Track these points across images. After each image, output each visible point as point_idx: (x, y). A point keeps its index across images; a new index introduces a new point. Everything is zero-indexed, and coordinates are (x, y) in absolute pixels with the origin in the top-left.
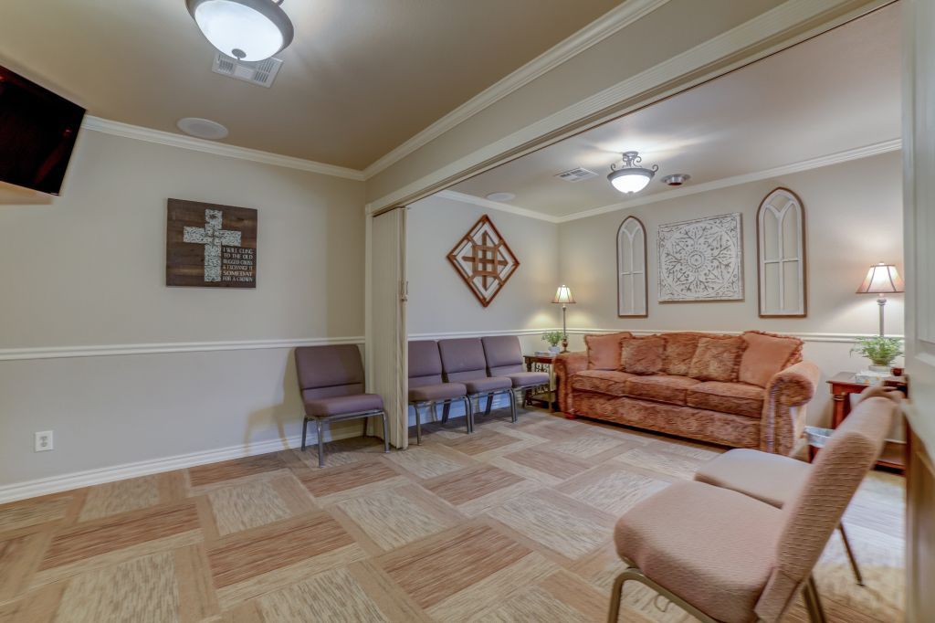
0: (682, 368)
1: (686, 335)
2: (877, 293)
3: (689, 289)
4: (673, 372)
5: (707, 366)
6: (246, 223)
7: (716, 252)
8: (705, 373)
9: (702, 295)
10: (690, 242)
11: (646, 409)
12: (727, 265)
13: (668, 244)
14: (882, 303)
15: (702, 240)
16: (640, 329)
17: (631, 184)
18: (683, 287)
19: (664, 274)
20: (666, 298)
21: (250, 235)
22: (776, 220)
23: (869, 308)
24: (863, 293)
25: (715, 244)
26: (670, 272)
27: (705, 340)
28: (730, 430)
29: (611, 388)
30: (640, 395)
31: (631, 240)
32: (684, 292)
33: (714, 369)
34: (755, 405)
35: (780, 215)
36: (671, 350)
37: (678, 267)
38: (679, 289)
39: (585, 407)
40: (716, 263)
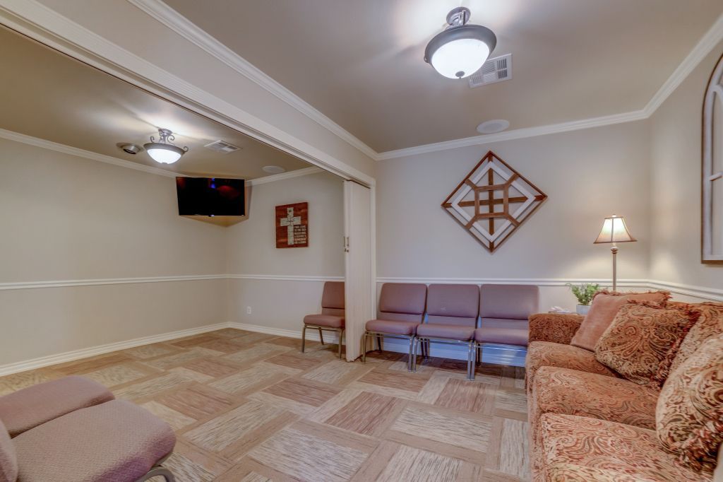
6: (302, 211)
21: (305, 217)
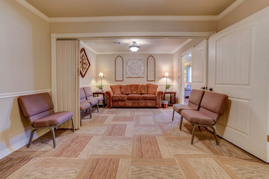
0: (135, 92)
1: (135, 85)
2: (166, 77)
3: (133, 75)
4: (133, 93)
5: (142, 91)
7: (139, 67)
8: (142, 93)
9: (136, 76)
10: (134, 64)
11: (133, 102)
12: (141, 70)
13: (129, 64)
14: (167, 78)
15: (136, 64)
16: (123, 84)
17: (134, 49)
18: (132, 74)
19: (128, 71)
20: (128, 77)
22: (150, 62)
23: (165, 79)
24: (164, 77)
25: (139, 65)
26: (129, 70)
27: (140, 86)
28: (151, 104)
29: (123, 98)
30: (131, 99)
31: (119, 62)
32: (132, 75)
33: (143, 92)
34: (155, 98)
35: (151, 61)
36: (132, 88)
37: (131, 69)
38: (131, 74)
39: (116, 104)
40: (139, 69)
